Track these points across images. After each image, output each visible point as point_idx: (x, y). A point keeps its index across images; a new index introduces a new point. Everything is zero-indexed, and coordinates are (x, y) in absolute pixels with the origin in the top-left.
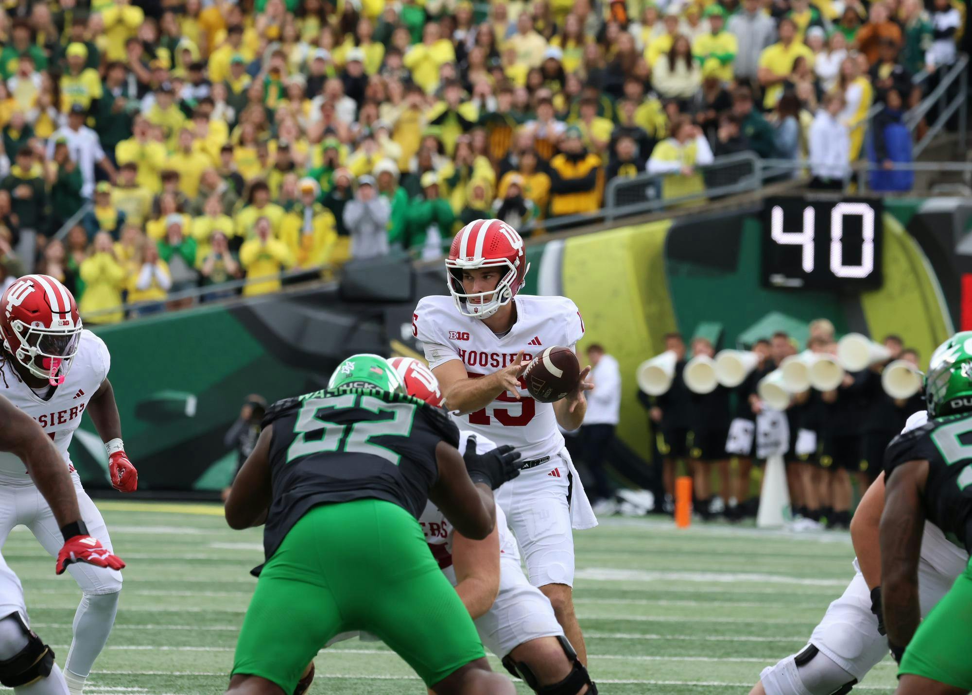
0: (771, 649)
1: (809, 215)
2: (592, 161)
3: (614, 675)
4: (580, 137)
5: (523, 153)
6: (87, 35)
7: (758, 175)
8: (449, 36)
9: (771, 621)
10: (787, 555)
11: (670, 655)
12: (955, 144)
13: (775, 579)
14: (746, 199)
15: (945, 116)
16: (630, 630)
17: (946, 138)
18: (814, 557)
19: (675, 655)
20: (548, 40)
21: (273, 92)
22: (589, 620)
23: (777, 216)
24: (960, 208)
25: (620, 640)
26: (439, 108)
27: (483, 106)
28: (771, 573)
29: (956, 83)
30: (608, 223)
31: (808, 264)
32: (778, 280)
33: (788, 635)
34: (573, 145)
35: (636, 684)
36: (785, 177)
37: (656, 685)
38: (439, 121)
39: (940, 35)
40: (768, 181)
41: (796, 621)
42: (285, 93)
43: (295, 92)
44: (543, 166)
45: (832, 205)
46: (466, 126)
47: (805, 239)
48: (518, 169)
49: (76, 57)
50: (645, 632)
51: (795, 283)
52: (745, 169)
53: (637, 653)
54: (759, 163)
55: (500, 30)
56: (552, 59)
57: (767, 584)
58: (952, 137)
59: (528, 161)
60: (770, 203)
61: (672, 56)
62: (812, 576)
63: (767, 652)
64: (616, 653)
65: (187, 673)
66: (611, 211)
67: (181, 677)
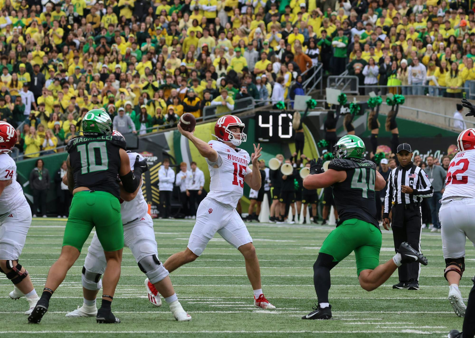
0: (270, 264)
1: (271, 117)
2: (197, 99)
3: (220, 273)
4: (193, 92)
5: (174, 98)
6: (27, 61)
7: (254, 104)
8: (150, 59)
9: (268, 254)
10: (268, 232)
11: (237, 266)
12: (319, 93)
13: (266, 240)
14: (249, 112)
15: (315, 84)
16: (222, 258)
17: (316, 91)
18: (277, 232)
19: (239, 266)
20: (182, 60)
21: (89, 78)
22: (208, 255)
23: (260, 117)
24: (321, 114)
25: (219, 261)
26: (146, 83)
27: (160, 83)
28: (264, 238)
29: (319, 73)
30: (204, 121)
31: (271, 134)
32: (261, 139)
33: (275, 259)
34: (191, 95)
35: (228, 276)
36: (263, 105)
37: (235, 276)
38: (146, 88)
39: (313, 57)
40: (256, 106)
41: (277, 254)
42: (93, 79)
43: (97, 78)
44: (180, 102)
45: (279, 114)
46: (155, 89)
47: (270, 126)
48: (172, 104)
49: (22, 68)
50: (227, 259)
51: (267, 140)
52: (250, 102)
53: (226, 266)
54: (254, 100)
55: (165, 57)
56: (183, 66)
57: (264, 242)
58: (318, 91)
59: (176, 100)
60: (258, 114)
61: (220, 64)
62: (278, 239)
63: (269, 265)
64: (219, 266)
65: (77, 275)
66: (204, 117)
67: (75, 276)
